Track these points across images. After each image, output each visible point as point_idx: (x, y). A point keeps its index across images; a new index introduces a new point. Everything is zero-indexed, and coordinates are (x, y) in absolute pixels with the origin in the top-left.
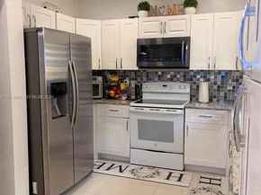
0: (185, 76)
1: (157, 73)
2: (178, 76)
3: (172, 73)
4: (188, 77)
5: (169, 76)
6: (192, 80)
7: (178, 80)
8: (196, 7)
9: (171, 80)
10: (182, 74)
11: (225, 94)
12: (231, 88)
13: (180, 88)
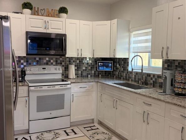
0: (56, 61)
1: (35, 58)
2: (52, 61)
3: (47, 59)
4: (59, 62)
5: (45, 61)
6: (61, 64)
7: (52, 64)
8: (67, 14)
9: (47, 64)
10: (55, 59)
11: (82, 72)
12: (85, 69)
13: (56, 69)
